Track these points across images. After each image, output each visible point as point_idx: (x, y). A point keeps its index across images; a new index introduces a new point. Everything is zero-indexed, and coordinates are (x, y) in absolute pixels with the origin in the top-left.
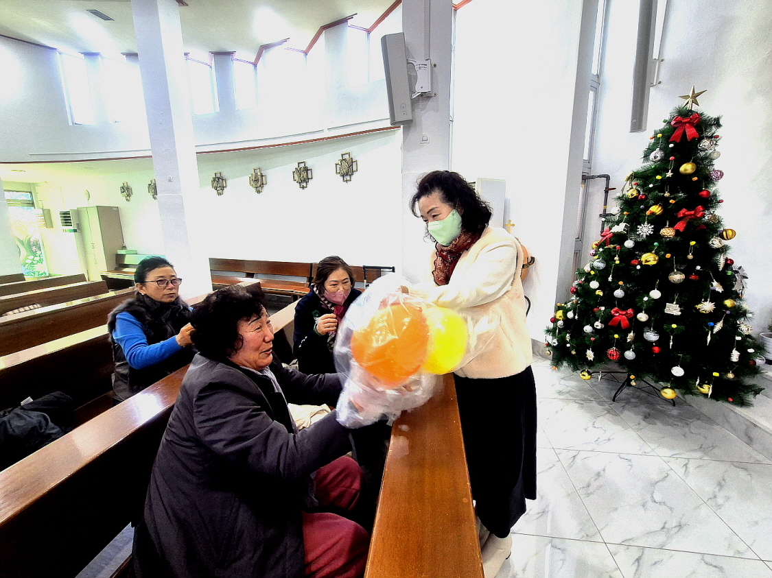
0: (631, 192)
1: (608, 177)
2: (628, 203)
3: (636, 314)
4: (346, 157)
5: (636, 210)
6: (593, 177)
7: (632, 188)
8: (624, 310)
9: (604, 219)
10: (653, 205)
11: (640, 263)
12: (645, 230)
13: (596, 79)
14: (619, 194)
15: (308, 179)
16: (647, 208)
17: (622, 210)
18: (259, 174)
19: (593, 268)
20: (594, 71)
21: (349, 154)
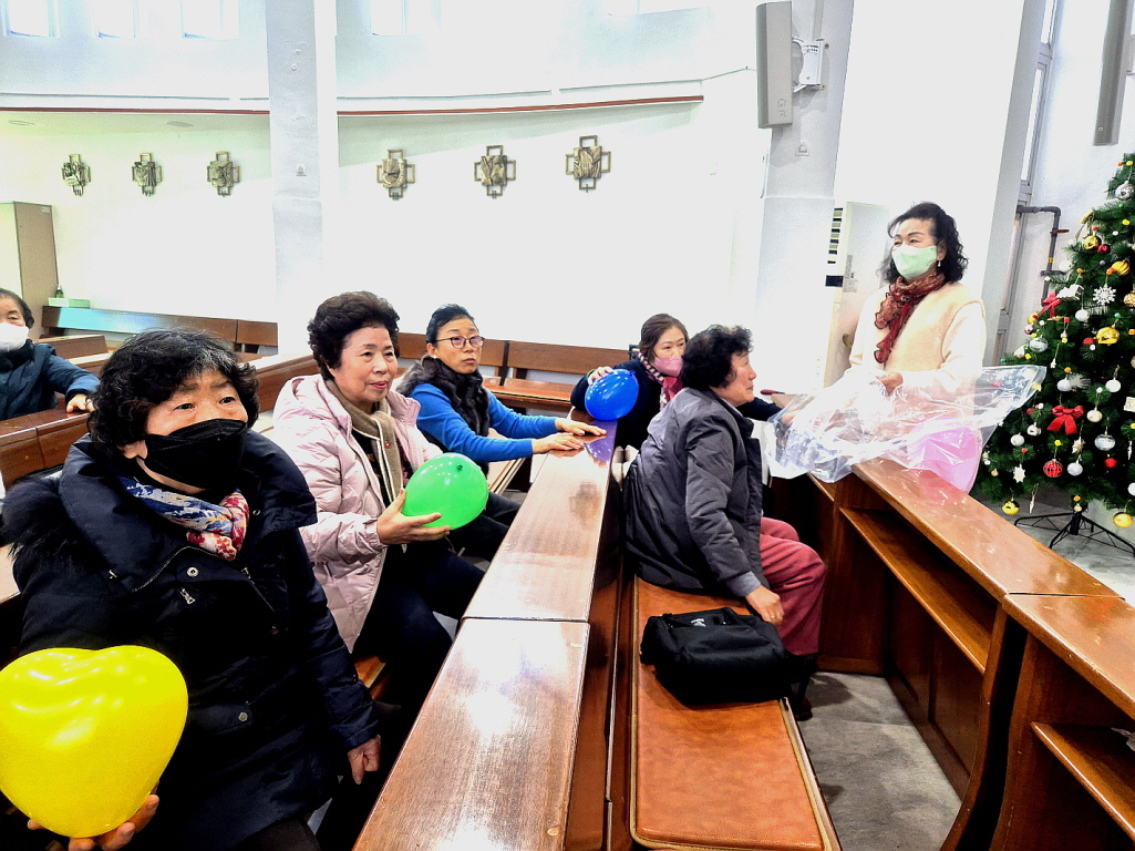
0: (1089, 242)
1: (1057, 212)
2: (1084, 256)
3: (1086, 412)
4: (589, 143)
5: (1093, 266)
6: (1034, 210)
7: (1091, 234)
8: (1070, 407)
9: (1048, 278)
10: (1118, 260)
11: (1095, 342)
12: (1105, 295)
13: (1046, 51)
14: (1072, 242)
15: (507, 179)
16: (1109, 264)
17: (1076, 267)
18: (400, 161)
19: (1028, 351)
20: (1044, 40)
21: (595, 138)
